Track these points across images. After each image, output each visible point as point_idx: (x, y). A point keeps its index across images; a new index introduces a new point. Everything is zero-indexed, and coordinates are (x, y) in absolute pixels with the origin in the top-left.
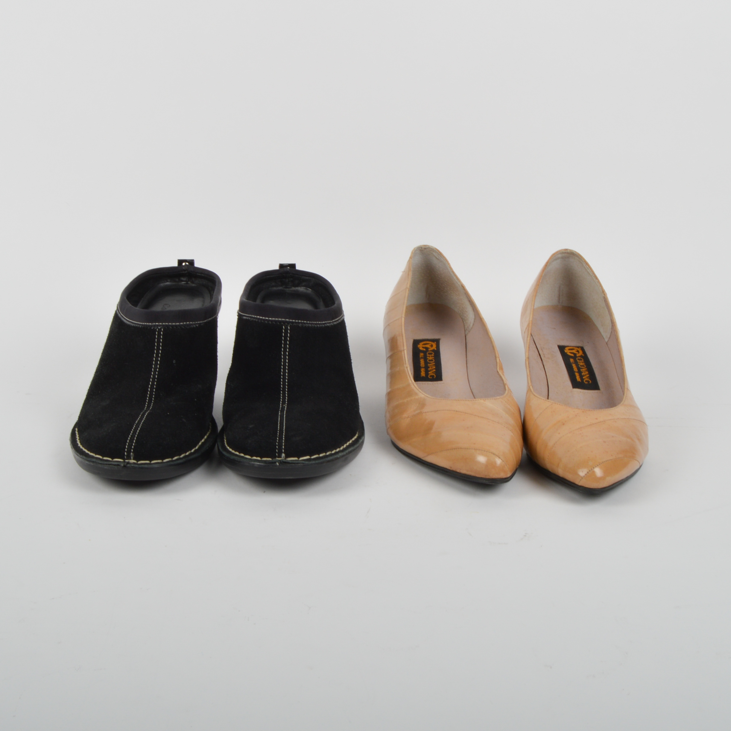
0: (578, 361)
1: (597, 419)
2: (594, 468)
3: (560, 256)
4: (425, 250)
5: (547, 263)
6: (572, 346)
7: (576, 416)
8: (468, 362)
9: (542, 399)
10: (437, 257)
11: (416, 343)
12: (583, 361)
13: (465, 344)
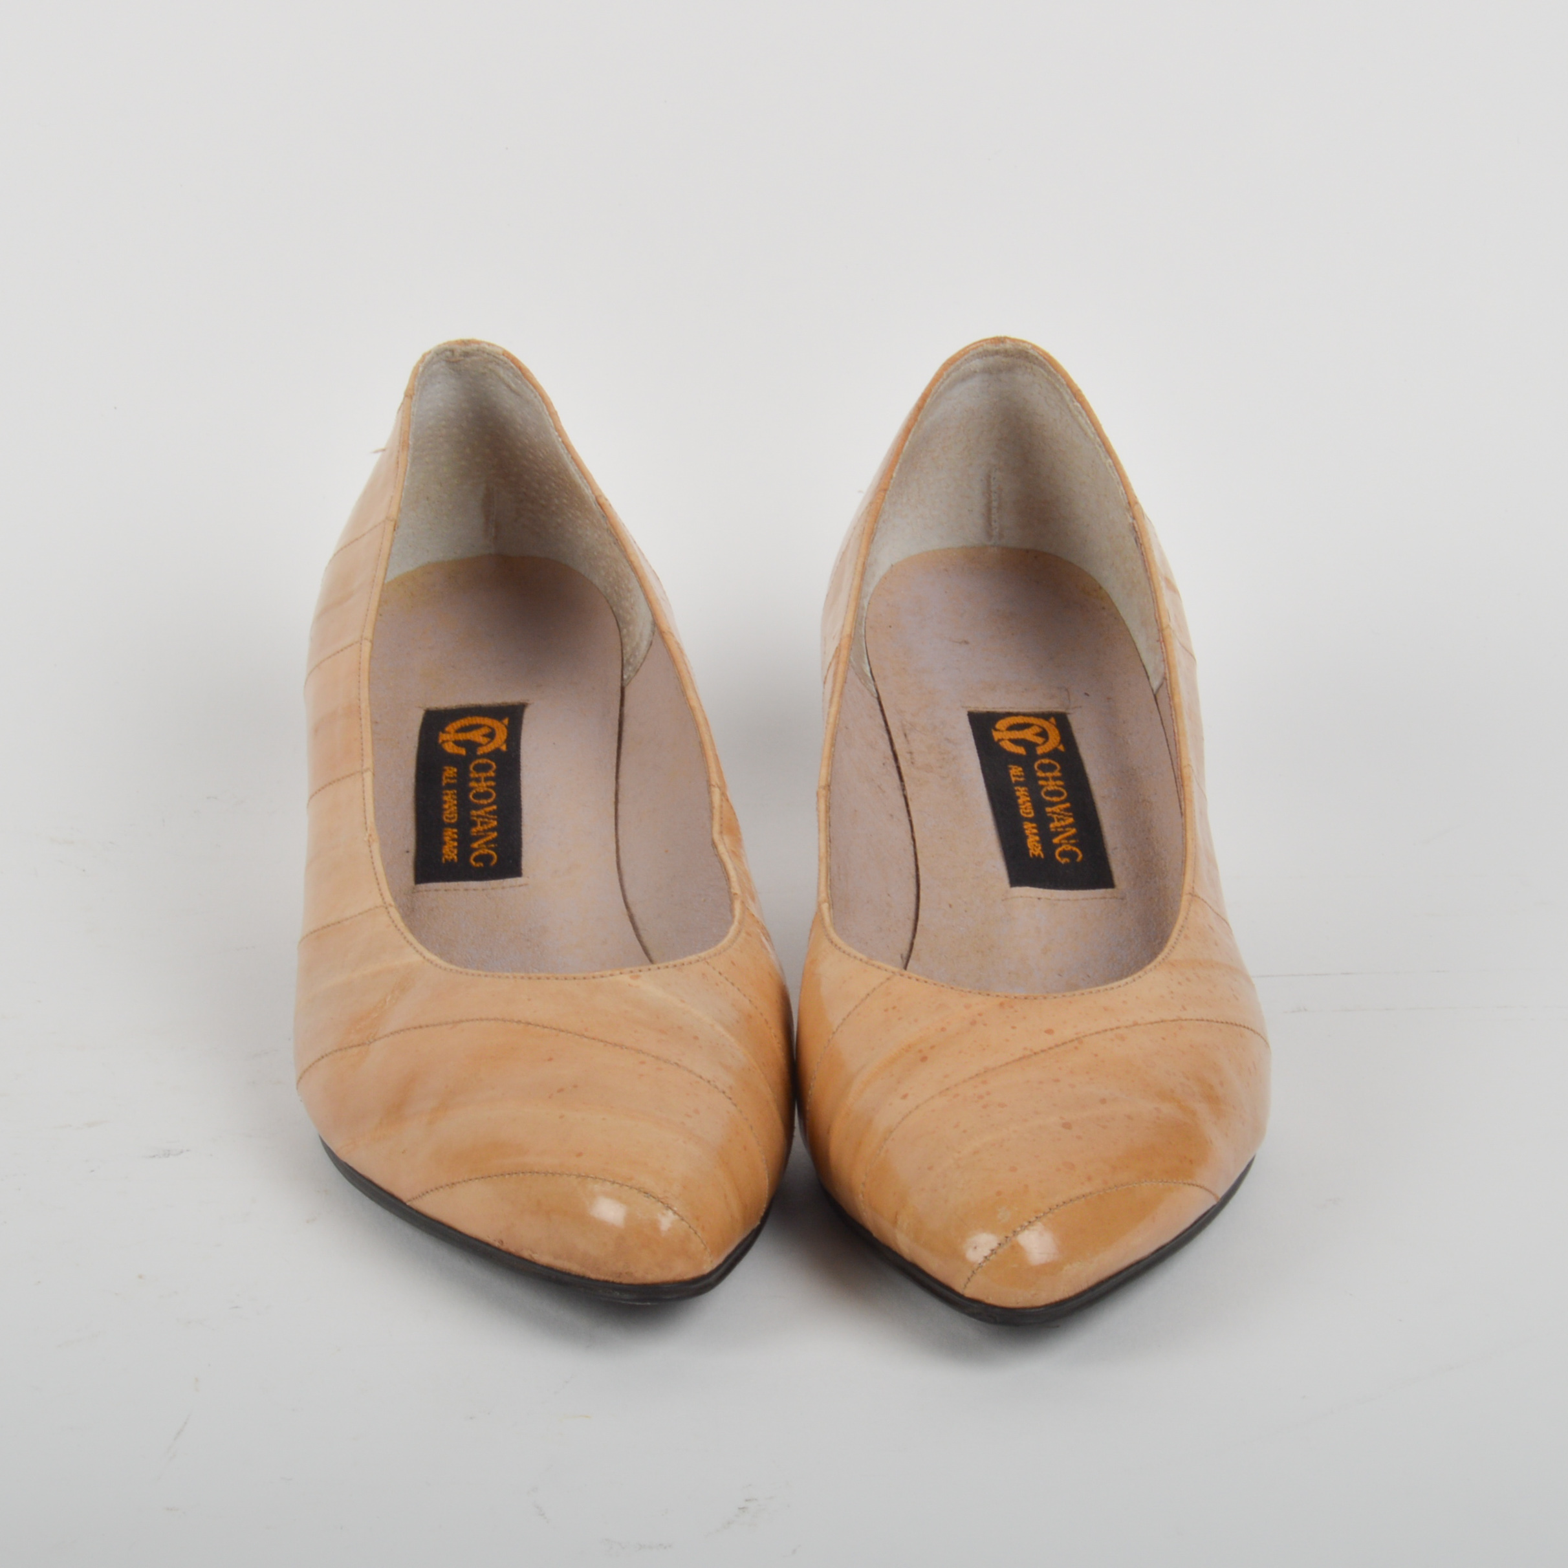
0: (1040, 774)
1: (1049, 1032)
2: (1015, 1233)
3: (977, 364)
4: (468, 360)
5: (924, 398)
6: (1024, 715)
7: (973, 1023)
8: (620, 797)
9: (855, 957)
10: (513, 386)
11: (434, 721)
12: (1057, 773)
13: (616, 723)
